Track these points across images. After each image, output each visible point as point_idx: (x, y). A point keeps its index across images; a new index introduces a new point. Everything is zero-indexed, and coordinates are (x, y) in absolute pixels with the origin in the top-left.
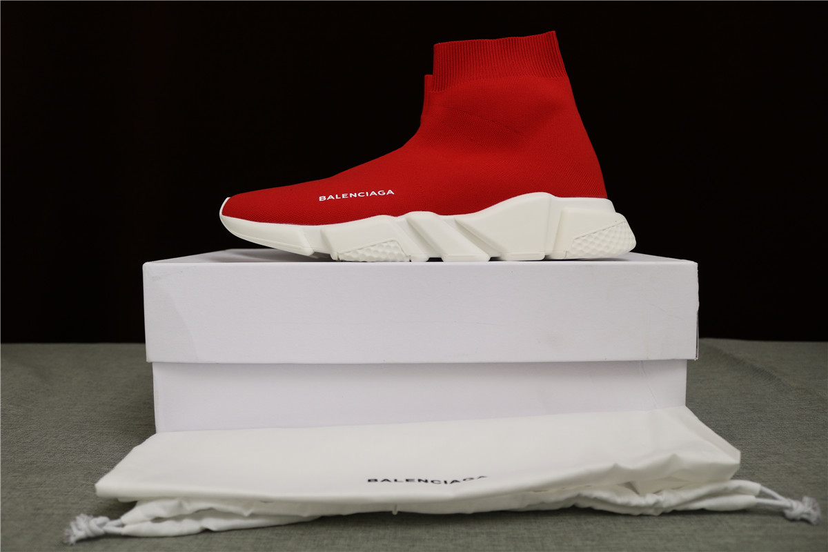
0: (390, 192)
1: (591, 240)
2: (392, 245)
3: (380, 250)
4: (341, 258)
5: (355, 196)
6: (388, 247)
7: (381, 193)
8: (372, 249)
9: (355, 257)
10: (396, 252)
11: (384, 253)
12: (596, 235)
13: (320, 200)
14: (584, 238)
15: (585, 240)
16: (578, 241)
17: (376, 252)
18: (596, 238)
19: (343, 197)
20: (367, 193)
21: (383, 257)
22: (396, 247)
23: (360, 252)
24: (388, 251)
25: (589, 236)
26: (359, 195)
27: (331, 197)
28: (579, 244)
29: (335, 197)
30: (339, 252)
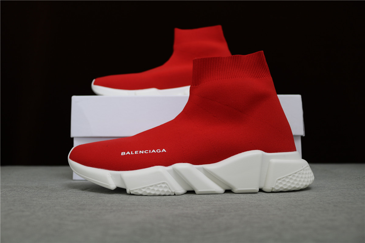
0: (164, 150)
1: (287, 180)
2: (163, 185)
3: (156, 189)
4: (132, 193)
5: (143, 153)
6: (161, 187)
7: (158, 151)
8: (151, 188)
9: (140, 193)
10: (166, 190)
11: (158, 190)
12: (291, 177)
13: (122, 155)
14: (283, 179)
15: (284, 180)
16: (280, 181)
17: (153, 190)
18: (291, 179)
19: (135, 153)
20: (150, 151)
21: (158, 193)
22: (165, 187)
23: (144, 190)
24: (161, 190)
25: (287, 177)
26: (145, 152)
27: (128, 153)
28: (281, 183)
29: (130, 153)
30: (131, 189)
